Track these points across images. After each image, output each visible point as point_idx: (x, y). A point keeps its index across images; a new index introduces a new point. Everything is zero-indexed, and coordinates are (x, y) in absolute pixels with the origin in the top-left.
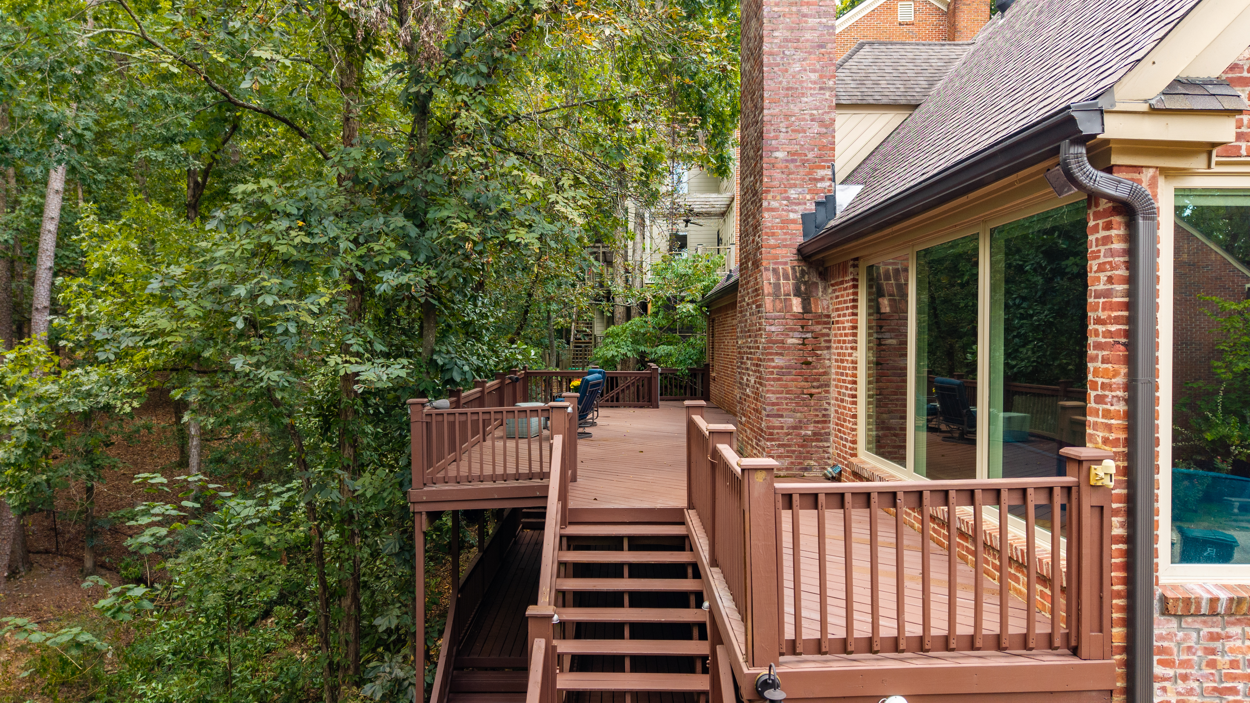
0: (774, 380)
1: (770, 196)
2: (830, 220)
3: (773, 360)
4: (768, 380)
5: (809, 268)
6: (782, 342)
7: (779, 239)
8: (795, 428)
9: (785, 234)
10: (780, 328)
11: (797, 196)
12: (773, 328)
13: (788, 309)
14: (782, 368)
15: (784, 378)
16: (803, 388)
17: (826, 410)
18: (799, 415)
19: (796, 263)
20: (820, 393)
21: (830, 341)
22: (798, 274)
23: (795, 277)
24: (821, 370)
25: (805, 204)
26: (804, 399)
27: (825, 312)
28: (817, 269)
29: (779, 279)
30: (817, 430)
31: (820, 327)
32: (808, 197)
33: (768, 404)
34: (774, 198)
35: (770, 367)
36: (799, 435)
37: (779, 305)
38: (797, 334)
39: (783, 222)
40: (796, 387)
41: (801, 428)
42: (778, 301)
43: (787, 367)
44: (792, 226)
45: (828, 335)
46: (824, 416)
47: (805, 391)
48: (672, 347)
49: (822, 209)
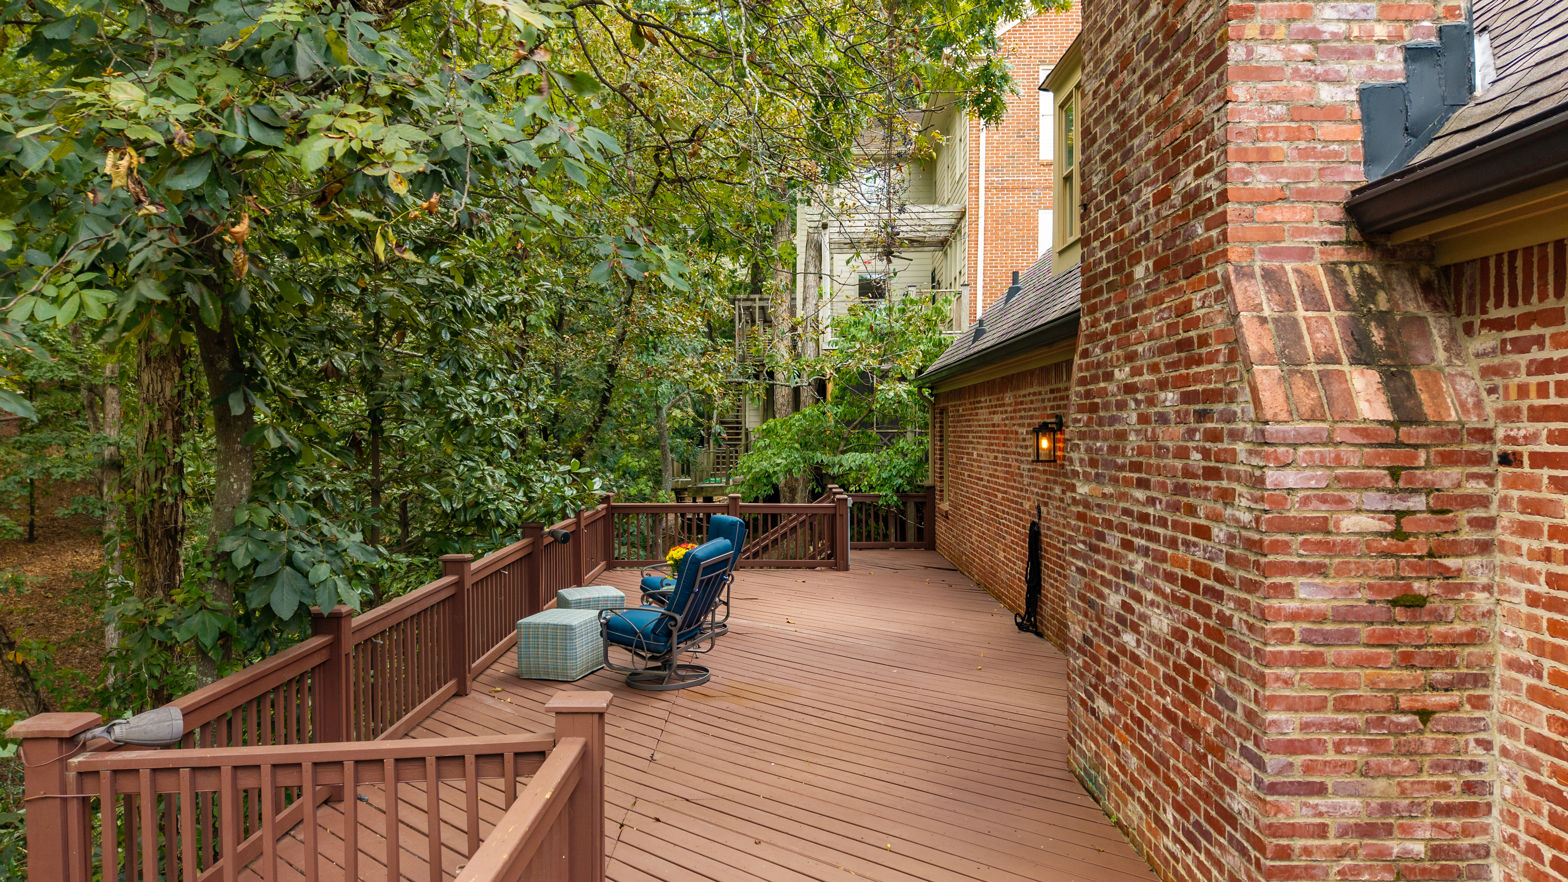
0: (1294, 660)
1: (1251, 29)
2: (1455, 107)
3: (1288, 591)
4: (1277, 659)
5: (1386, 269)
6: (1323, 527)
7: (1284, 173)
8: (1367, 831)
9: (1304, 154)
10: (1317, 478)
11: (1342, 28)
12: (1290, 478)
13: (1340, 406)
14: (1322, 618)
15: (1330, 654)
16: (1395, 688)
17: (1476, 766)
18: (1381, 784)
19: (1339, 254)
20: (1455, 708)
21: (1489, 523)
22: (1351, 290)
23: (1344, 301)
24: (1459, 627)
25: (1371, 54)
26: (1400, 730)
27: (1473, 421)
28: (1413, 274)
29: (1289, 306)
30: (1444, 839)
31: (1455, 472)
32: (1381, 31)
33: (1274, 747)
34: (1266, 35)
35: (1278, 614)
36: (1381, 854)
37: (1307, 398)
38: (1374, 500)
39: (1295, 114)
40: (1373, 685)
41: (1388, 830)
42: (1299, 382)
43: (1342, 616)
44: (1327, 129)
45: (1483, 501)
46: (1469, 788)
47: (1404, 701)
48: (868, 455)
49: (1425, 69)
